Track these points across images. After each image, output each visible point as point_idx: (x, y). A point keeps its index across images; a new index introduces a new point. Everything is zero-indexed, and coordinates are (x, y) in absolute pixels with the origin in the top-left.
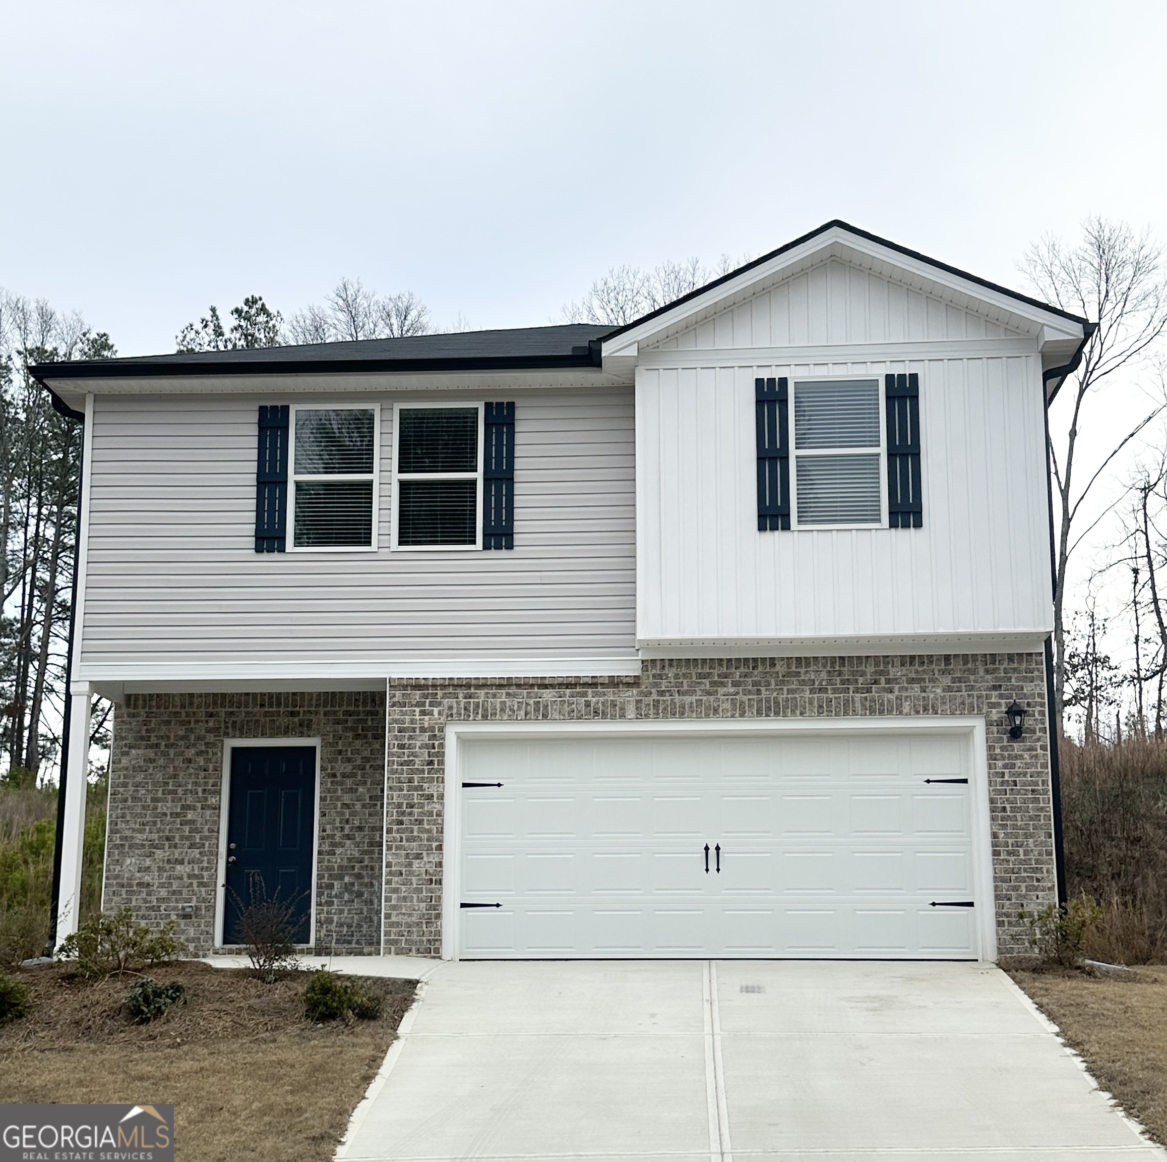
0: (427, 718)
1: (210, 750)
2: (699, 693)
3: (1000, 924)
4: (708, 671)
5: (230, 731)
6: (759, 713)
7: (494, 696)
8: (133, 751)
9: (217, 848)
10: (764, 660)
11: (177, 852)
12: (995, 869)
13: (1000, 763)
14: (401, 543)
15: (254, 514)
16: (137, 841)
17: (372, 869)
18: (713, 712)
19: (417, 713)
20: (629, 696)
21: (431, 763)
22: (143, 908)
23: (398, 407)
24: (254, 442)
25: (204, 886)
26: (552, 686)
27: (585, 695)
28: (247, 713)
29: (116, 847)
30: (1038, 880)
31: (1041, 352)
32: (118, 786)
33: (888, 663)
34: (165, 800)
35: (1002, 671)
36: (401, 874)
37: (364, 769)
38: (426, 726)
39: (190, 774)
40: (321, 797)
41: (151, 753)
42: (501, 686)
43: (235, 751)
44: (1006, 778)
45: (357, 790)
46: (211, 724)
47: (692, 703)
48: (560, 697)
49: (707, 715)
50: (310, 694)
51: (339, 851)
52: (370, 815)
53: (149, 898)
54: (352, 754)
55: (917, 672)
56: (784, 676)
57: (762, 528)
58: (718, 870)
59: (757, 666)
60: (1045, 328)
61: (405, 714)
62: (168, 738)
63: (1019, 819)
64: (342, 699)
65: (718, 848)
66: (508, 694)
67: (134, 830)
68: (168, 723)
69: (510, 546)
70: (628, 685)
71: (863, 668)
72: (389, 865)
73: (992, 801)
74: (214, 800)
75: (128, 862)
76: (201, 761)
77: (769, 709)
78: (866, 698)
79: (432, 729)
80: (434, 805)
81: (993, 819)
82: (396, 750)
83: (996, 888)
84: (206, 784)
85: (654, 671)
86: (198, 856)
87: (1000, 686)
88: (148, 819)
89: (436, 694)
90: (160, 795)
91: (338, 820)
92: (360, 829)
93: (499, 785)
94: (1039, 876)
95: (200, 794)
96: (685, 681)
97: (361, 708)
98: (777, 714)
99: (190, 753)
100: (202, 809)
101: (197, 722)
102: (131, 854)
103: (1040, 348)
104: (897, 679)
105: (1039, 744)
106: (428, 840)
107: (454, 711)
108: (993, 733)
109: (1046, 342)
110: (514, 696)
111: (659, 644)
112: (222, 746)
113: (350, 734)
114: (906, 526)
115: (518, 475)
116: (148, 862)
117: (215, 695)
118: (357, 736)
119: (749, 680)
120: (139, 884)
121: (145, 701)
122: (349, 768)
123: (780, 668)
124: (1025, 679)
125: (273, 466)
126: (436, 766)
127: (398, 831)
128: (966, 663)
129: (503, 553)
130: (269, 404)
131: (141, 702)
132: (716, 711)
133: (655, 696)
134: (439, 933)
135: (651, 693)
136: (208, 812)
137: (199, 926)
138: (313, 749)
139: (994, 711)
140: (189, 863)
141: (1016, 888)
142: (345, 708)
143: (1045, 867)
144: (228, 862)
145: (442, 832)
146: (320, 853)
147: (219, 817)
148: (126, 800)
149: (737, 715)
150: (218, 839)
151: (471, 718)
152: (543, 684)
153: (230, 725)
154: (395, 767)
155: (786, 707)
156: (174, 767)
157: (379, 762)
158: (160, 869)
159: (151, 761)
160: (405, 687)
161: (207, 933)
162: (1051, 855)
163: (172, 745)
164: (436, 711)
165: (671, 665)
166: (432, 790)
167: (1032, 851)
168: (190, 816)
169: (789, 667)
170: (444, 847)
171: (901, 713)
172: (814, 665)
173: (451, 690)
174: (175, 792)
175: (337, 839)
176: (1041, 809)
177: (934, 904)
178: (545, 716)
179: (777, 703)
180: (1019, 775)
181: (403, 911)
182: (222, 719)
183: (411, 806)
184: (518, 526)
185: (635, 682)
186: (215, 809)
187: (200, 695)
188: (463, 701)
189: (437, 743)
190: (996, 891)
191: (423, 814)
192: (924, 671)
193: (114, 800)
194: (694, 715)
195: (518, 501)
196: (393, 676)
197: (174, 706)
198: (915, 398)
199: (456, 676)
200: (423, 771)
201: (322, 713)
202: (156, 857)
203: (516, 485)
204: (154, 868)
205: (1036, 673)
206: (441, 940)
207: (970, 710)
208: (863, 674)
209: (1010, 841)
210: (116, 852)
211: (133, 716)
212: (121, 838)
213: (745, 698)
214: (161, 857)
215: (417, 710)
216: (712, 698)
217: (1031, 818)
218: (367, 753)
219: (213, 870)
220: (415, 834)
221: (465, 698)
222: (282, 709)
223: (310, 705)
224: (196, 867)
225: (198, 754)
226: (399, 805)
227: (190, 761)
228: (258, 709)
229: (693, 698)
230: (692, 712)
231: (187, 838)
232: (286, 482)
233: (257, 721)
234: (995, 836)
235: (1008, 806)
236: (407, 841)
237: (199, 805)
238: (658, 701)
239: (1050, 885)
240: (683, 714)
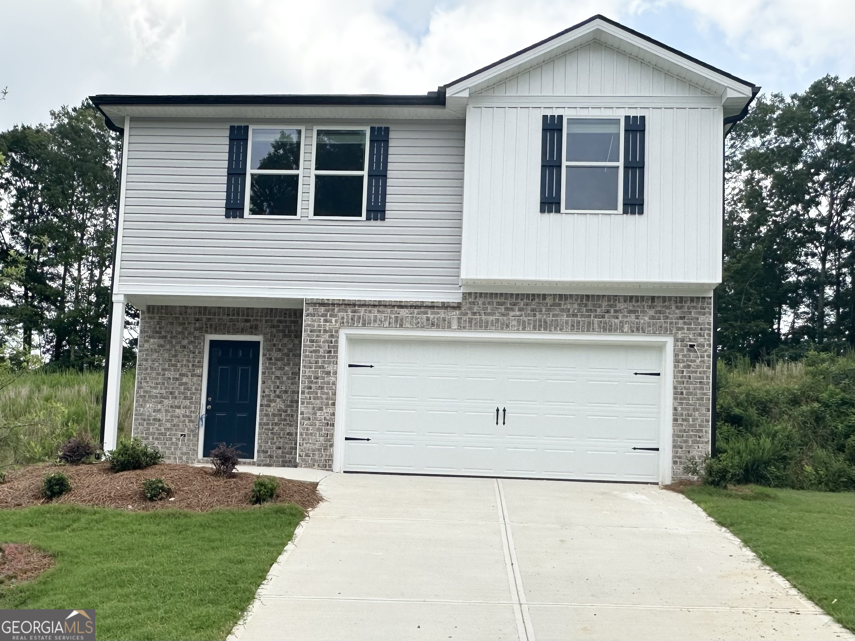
0: (328, 324)
1: (197, 341)
2: (498, 314)
3: (675, 463)
4: (504, 301)
5: (209, 329)
6: (534, 328)
7: (370, 312)
8: (152, 340)
9: (200, 400)
10: (539, 295)
11: (176, 401)
12: (674, 429)
13: (681, 365)
14: (315, 214)
15: (225, 194)
16: (153, 394)
17: (292, 416)
18: (506, 326)
19: (322, 321)
20: (454, 315)
21: (330, 352)
22: (156, 434)
23: (316, 129)
24: (227, 148)
25: (193, 422)
26: (406, 307)
27: (426, 313)
28: (219, 319)
29: (141, 396)
30: (700, 437)
31: (723, 106)
32: (142, 361)
33: (616, 300)
34: (169, 370)
35: (686, 307)
36: (310, 419)
37: (289, 356)
38: (327, 329)
39: (185, 355)
40: (262, 372)
41: (161, 341)
42: (374, 306)
43: (212, 342)
44: (685, 374)
45: (284, 368)
46: (197, 325)
47: (492, 321)
48: (411, 314)
49: (502, 329)
50: (258, 309)
51: (273, 405)
52: (292, 384)
53: (160, 428)
54: (282, 346)
55: (634, 306)
56: (551, 306)
57: (542, 211)
58: (504, 423)
59: (535, 299)
60: (728, 89)
61: (315, 321)
62: (172, 332)
63: (691, 399)
64: (276, 313)
65: (504, 410)
66: (379, 311)
67: (151, 387)
68: (172, 323)
69: (383, 219)
70: (454, 308)
71: (600, 302)
72: (302, 413)
73: (675, 388)
74: (198, 371)
75: (148, 405)
76: (191, 347)
77: (540, 326)
78: (601, 322)
79: (331, 331)
80: (330, 378)
81: (675, 399)
82: (308, 343)
83: (674, 441)
84: (194, 361)
85: (470, 300)
86: (189, 404)
87: (684, 317)
88: (160, 381)
89: (334, 309)
90: (167, 366)
91: (272, 386)
92: (286, 392)
93: (371, 366)
94: (700, 434)
95: (191, 367)
96: (489, 307)
97: (288, 319)
98: (545, 329)
99: (185, 342)
100: (192, 376)
101: (189, 323)
102: (150, 401)
103: (723, 103)
104: (621, 310)
105: (706, 354)
106: (326, 399)
107: (345, 321)
108: (678, 346)
109: (728, 98)
110: (383, 312)
111: (474, 283)
112: (204, 339)
113: (281, 334)
114: (633, 213)
115: (390, 174)
116: (159, 406)
117: (200, 307)
118: (285, 336)
119: (529, 307)
120: (154, 419)
121: (158, 310)
122: (280, 355)
123: (549, 301)
124: (699, 313)
125: (237, 164)
126: (333, 354)
127: (308, 393)
128: (664, 301)
129: (379, 223)
130: (236, 124)
131: (156, 310)
132: (508, 326)
133: (470, 316)
134: (331, 456)
135: (468, 313)
136: (195, 379)
137: (189, 446)
138: (258, 343)
139: (680, 332)
140: (183, 408)
141: (686, 442)
142: (278, 318)
143: (704, 429)
144: (206, 409)
145: (335, 394)
146: (261, 405)
147: (201, 381)
148: (147, 369)
149: (521, 329)
150: (201, 394)
151: (355, 325)
152: (401, 306)
153: (209, 326)
154: (308, 353)
155: (551, 325)
156: (175, 350)
157: (298, 352)
158: (167, 411)
159: (162, 346)
160: (315, 304)
161: (194, 450)
162: (709, 422)
163: (174, 337)
164: (334, 320)
165: (481, 296)
166: (330, 368)
167: (697, 419)
168: (184, 380)
169: (554, 301)
170: (336, 404)
171: (622, 331)
172: (570, 299)
173: (343, 307)
174: (175, 365)
175: (272, 398)
176: (705, 394)
177: (635, 449)
178: (401, 326)
179: (545, 322)
180: (693, 372)
181: (310, 441)
182: (204, 323)
183: (317, 378)
184: (388, 206)
185: (458, 307)
186: (199, 376)
187: (191, 308)
188: (350, 314)
189: (333, 340)
190: (673, 442)
191: (324, 383)
192: (638, 306)
193: (140, 369)
194: (494, 328)
195: (389, 190)
196: (308, 297)
197: (175, 314)
198: (643, 131)
199: (346, 298)
200: (324, 357)
201: (264, 321)
202: (164, 403)
203: (388, 180)
204: (163, 410)
205: (707, 310)
206: (333, 460)
207: (665, 331)
208: (600, 306)
209: (684, 413)
210: (141, 400)
211: (151, 318)
212: (144, 392)
213: (526, 319)
214: (167, 404)
215: (322, 319)
216: (505, 318)
217: (698, 399)
218: (290, 346)
219: (198, 413)
220: (319, 395)
221: (352, 312)
222: (240, 318)
223: (257, 316)
224: (187, 411)
225: (191, 342)
226: (310, 377)
227: (184, 347)
228: (225, 317)
229: (494, 318)
230: (493, 326)
231: (183, 393)
232: (245, 174)
233: (225, 324)
234: (675, 409)
235: (684, 391)
236: (314, 399)
237: (189, 374)
238: (472, 319)
239: (706, 440)
240: (487, 327)
